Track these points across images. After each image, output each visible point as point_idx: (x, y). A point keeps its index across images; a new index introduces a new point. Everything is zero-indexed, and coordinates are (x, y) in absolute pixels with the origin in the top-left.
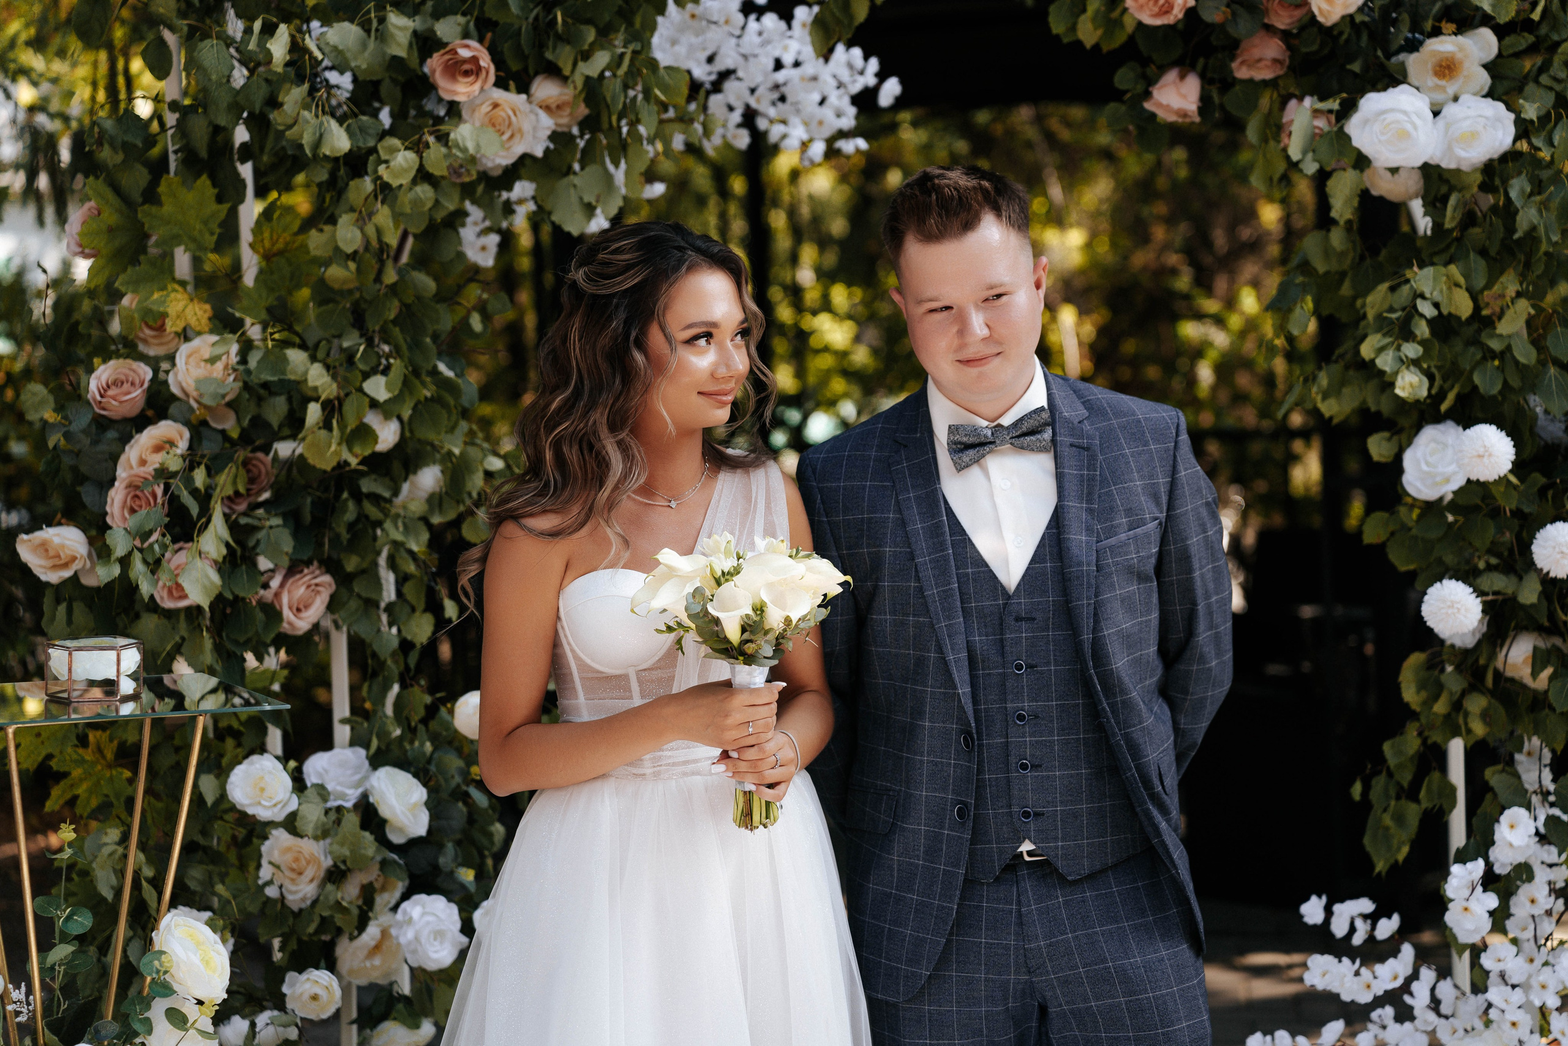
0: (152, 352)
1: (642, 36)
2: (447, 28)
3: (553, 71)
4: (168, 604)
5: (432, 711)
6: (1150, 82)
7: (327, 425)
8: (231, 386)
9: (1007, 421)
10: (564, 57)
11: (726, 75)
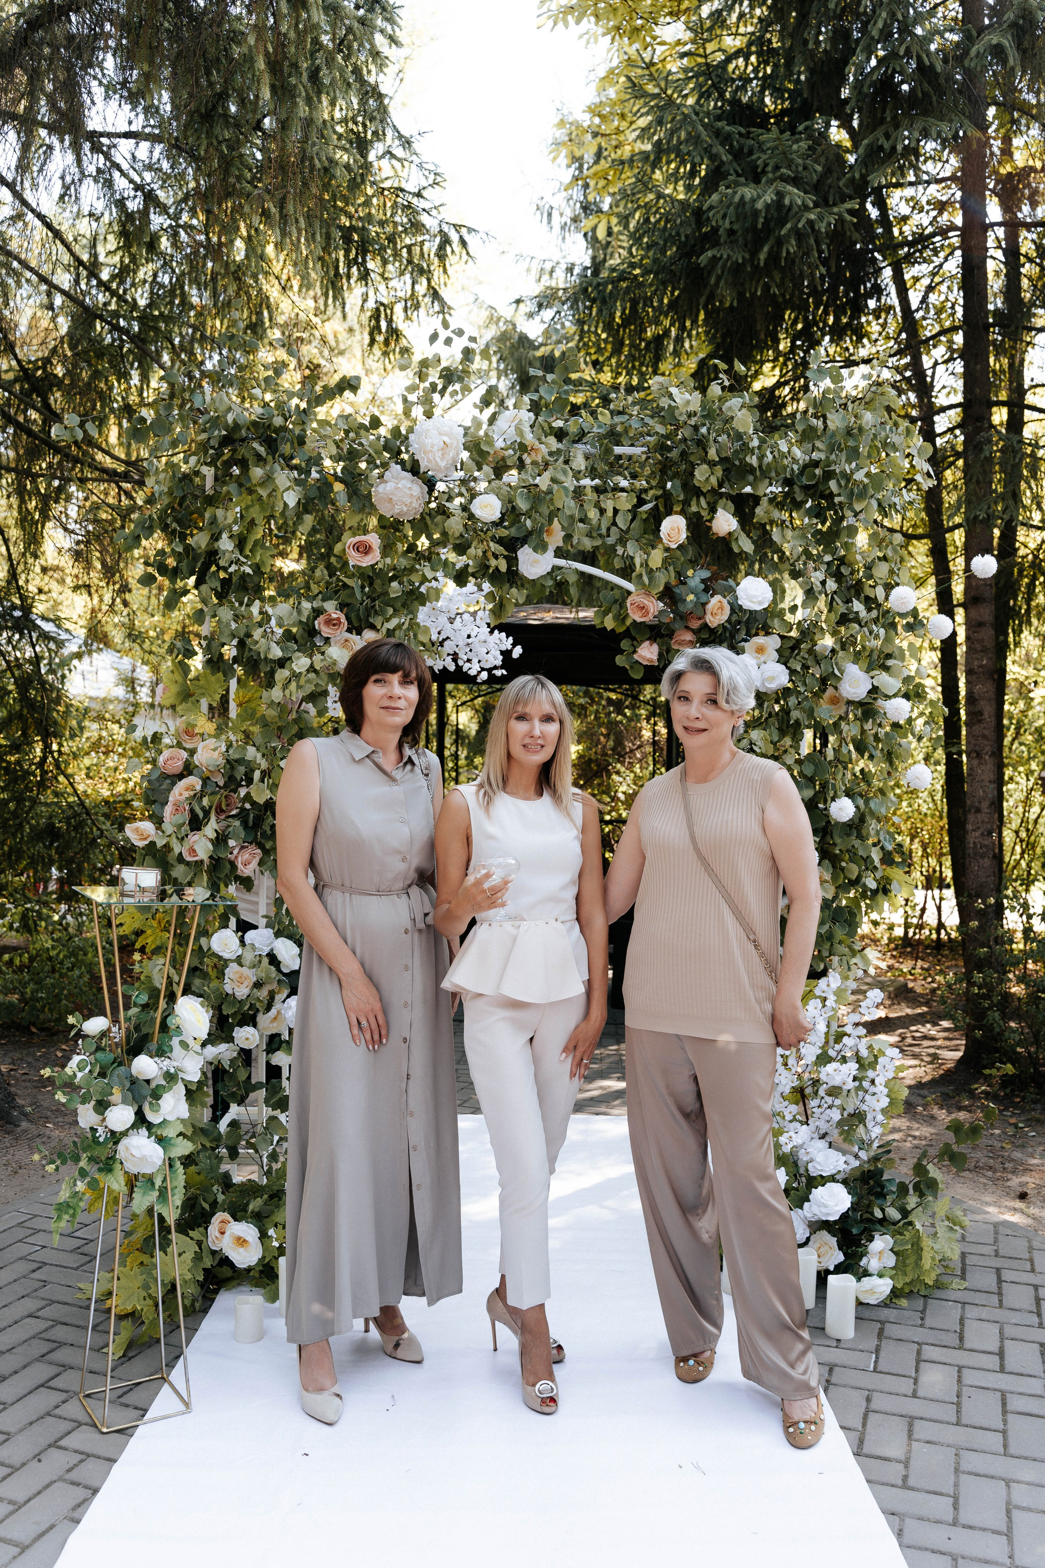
0: (188, 746)
1: (414, 613)
2: (327, 606)
3: (373, 627)
4: (189, 859)
6: (636, 647)
7: (262, 781)
8: (221, 761)
10: (378, 621)
11: (446, 639)
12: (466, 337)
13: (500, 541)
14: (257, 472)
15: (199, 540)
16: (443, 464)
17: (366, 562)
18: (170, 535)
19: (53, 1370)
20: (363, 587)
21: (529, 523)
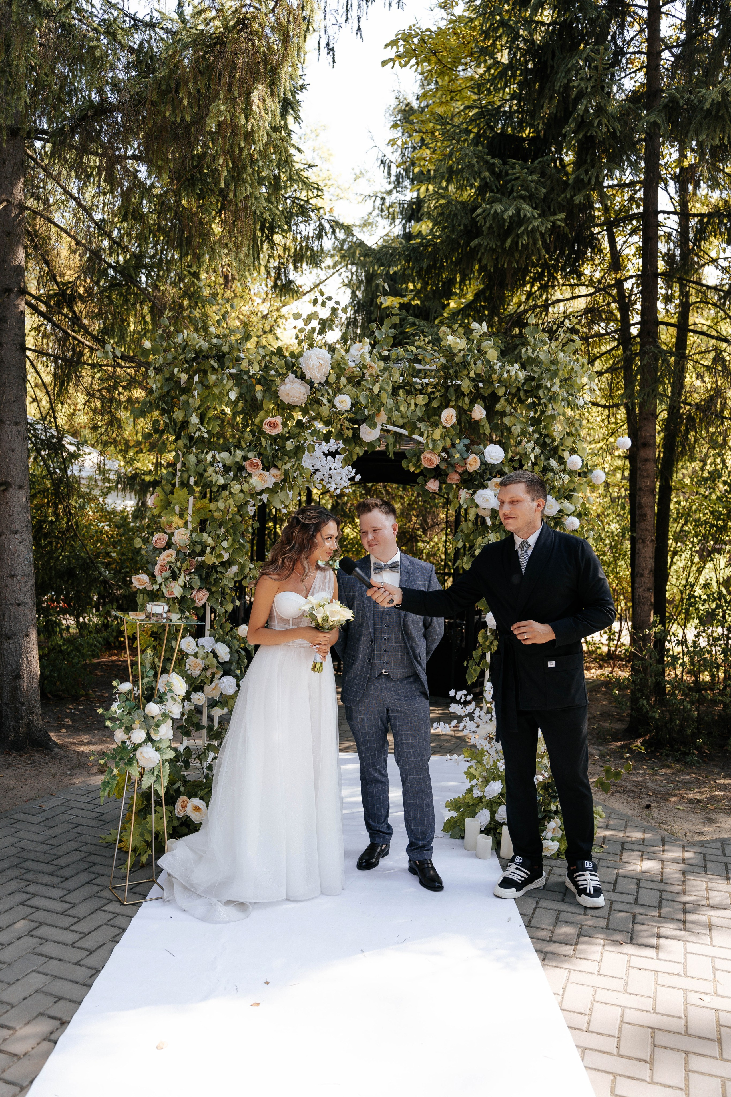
0: (169, 532)
1: (299, 460)
2: (251, 455)
3: (276, 467)
4: (170, 596)
5: (231, 629)
6: (426, 482)
7: (211, 553)
8: (188, 542)
9: (389, 563)
10: (279, 463)
11: (317, 470)
12: (333, 301)
13: (350, 420)
14: (213, 378)
15: (178, 415)
16: (319, 376)
17: (274, 432)
18: (163, 412)
19: (93, 876)
20: (271, 445)
21: (366, 412)
